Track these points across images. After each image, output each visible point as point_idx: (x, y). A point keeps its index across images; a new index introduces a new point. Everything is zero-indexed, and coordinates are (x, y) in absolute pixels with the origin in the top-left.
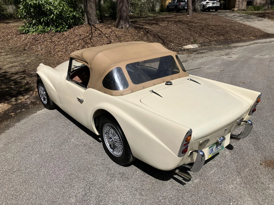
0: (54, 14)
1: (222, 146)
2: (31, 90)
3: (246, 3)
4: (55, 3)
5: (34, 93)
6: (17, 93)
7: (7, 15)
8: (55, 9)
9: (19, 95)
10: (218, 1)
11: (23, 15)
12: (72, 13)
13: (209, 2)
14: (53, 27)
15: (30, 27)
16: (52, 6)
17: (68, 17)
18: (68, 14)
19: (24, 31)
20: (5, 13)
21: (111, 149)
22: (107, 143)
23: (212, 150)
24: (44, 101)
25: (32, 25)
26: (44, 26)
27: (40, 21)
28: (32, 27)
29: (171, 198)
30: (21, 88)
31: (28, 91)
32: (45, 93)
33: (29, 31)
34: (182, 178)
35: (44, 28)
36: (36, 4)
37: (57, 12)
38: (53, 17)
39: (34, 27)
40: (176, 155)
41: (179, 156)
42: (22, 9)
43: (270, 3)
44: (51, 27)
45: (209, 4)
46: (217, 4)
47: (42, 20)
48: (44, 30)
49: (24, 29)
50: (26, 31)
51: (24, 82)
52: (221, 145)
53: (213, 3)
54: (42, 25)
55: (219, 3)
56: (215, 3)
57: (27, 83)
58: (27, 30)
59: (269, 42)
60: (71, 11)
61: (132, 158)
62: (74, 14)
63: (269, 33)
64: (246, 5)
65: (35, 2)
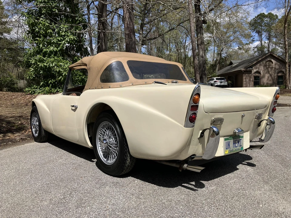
0: (62, 76)
1: (241, 146)
2: (24, 130)
3: (253, 83)
4: (65, 66)
5: (27, 133)
6: (6, 131)
7: (17, 89)
8: (64, 71)
9: (9, 132)
10: (226, 80)
11: (31, 77)
12: (81, 77)
13: (217, 81)
14: (60, 89)
15: (37, 88)
16: (62, 68)
17: (77, 80)
18: (78, 78)
19: (30, 92)
20: (15, 86)
21: (104, 159)
22: (101, 152)
23: (229, 145)
24: (35, 134)
25: (39, 87)
26: (51, 87)
27: (47, 83)
28: (39, 88)
29: (179, 201)
30: (13, 127)
31: (20, 130)
32: (38, 123)
33: (35, 92)
34: (193, 186)
35: (51, 89)
36: (47, 66)
37: (65, 74)
38: (61, 78)
39: (41, 89)
40: (181, 126)
41: (186, 126)
42: (31, 71)
43: (277, 83)
44: (57, 89)
45: (217, 83)
46: (225, 83)
47: (49, 82)
48: (51, 91)
49: (30, 90)
50: (32, 92)
51: (18, 122)
52: (240, 143)
53: (221, 82)
54: (49, 87)
55: (227, 82)
56: (222, 82)
57: (22, 124)
58: (34, 91)
59: (281, 108)
60: (80, 75)
61: (129, 159)
62: (83, 77)
63: (280, 103)
64: (253, 84)
65: (45, 64)
